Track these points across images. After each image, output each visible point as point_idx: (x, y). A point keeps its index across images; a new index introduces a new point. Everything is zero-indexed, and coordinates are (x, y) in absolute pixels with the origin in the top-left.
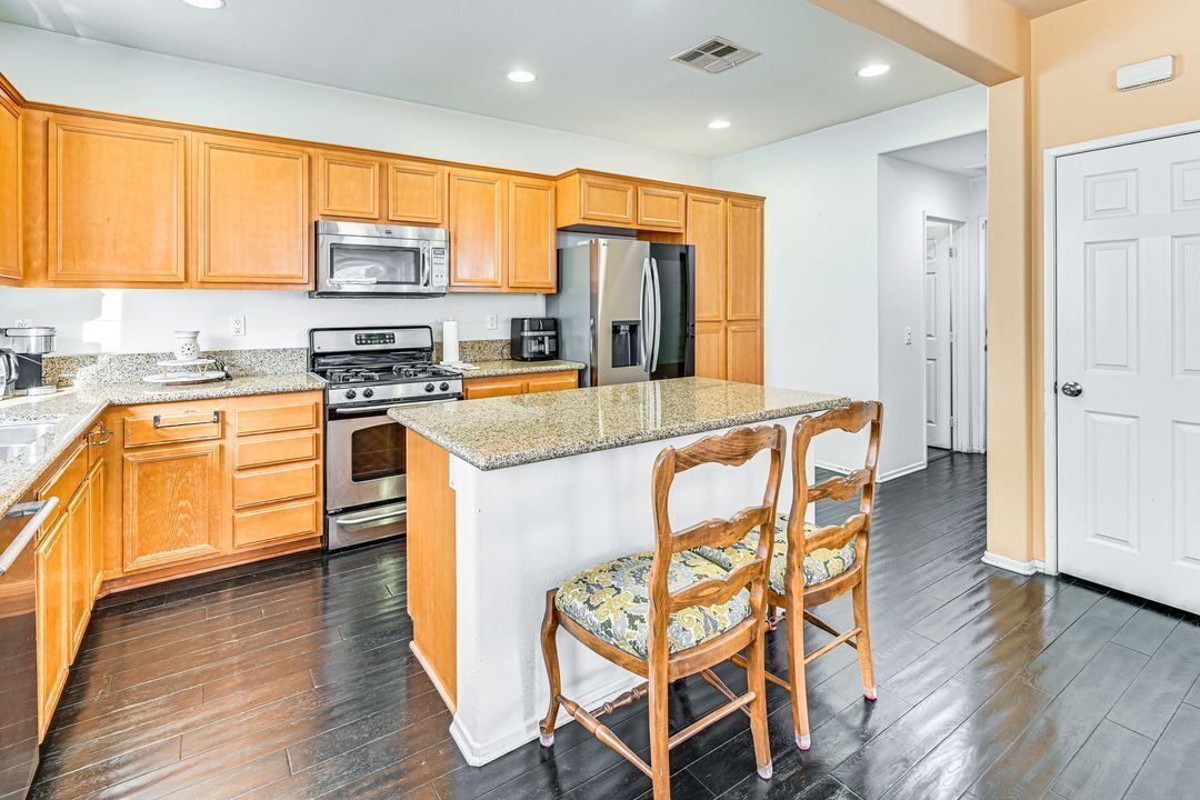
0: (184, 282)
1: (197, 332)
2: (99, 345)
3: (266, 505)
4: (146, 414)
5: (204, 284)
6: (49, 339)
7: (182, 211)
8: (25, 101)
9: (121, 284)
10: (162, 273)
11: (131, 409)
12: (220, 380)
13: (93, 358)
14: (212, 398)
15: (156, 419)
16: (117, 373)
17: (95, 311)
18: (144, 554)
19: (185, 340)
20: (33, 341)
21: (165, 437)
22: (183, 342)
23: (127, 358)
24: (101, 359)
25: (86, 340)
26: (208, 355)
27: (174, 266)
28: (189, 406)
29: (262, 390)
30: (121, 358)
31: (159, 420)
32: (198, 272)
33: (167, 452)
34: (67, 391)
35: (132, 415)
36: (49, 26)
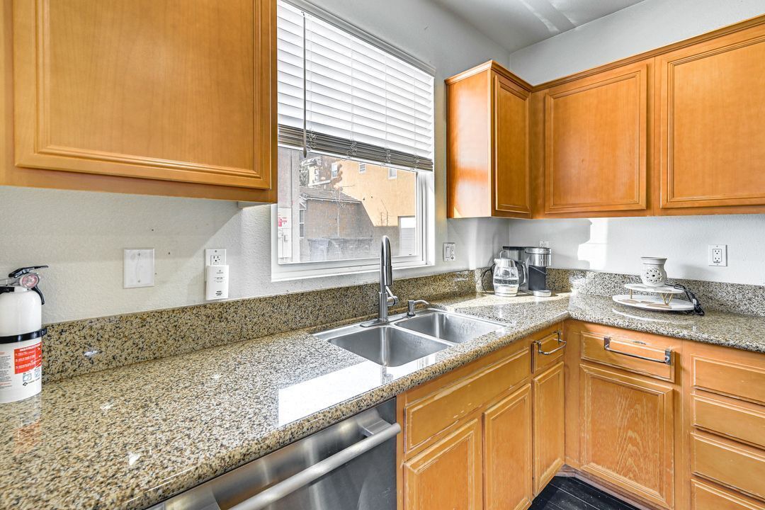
0: (648, 209)
1: (663, 260)
2: (588, 263)
3: (737, 492)
4: (600, 334)
5: (667, 211)
6: (545, 256)
7: (644, 140)
8: (532, 87)
9: (606, 214)
10: (625, 201)
11: (589, 326)
12: (688, 312)
13: (583, 273)
14: (662, 335)
15: (607, 341)
16: (600, 287)
17: (585, 235)
18: (597, 463)
19: (651, 266)
20: (537, 258)
21: (615, 361)
22: (650, 268)
23: (606, 276)
24: (589, 274)
25: (580, 258)
26: (677, 283)
27: (636, 194)
28: (640, 337)
29: (731, 342)
30: (602, 275)
31: (608, 343)
32: (661, 198)
33: (617, 377)
34: (561, 296)
35: (587, 331)
36: (555, 29)
